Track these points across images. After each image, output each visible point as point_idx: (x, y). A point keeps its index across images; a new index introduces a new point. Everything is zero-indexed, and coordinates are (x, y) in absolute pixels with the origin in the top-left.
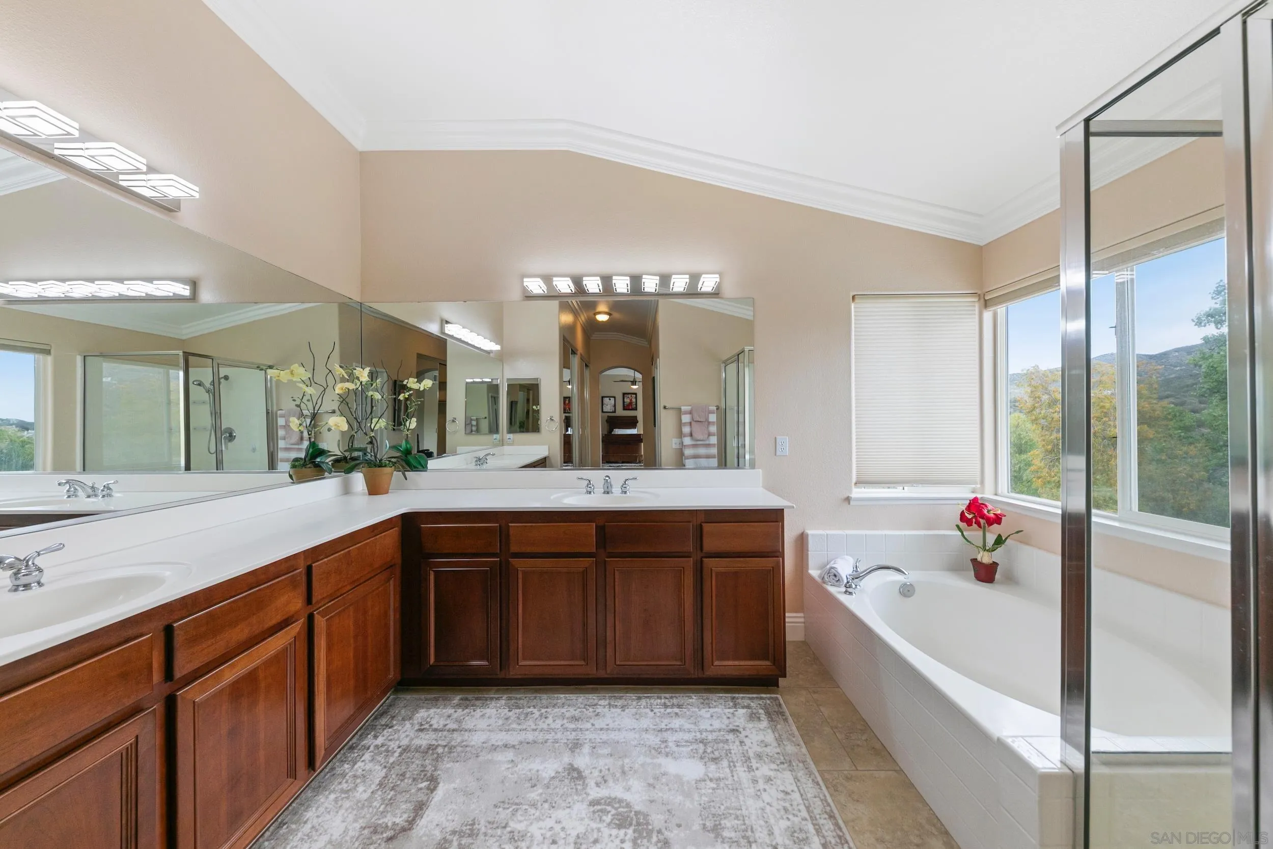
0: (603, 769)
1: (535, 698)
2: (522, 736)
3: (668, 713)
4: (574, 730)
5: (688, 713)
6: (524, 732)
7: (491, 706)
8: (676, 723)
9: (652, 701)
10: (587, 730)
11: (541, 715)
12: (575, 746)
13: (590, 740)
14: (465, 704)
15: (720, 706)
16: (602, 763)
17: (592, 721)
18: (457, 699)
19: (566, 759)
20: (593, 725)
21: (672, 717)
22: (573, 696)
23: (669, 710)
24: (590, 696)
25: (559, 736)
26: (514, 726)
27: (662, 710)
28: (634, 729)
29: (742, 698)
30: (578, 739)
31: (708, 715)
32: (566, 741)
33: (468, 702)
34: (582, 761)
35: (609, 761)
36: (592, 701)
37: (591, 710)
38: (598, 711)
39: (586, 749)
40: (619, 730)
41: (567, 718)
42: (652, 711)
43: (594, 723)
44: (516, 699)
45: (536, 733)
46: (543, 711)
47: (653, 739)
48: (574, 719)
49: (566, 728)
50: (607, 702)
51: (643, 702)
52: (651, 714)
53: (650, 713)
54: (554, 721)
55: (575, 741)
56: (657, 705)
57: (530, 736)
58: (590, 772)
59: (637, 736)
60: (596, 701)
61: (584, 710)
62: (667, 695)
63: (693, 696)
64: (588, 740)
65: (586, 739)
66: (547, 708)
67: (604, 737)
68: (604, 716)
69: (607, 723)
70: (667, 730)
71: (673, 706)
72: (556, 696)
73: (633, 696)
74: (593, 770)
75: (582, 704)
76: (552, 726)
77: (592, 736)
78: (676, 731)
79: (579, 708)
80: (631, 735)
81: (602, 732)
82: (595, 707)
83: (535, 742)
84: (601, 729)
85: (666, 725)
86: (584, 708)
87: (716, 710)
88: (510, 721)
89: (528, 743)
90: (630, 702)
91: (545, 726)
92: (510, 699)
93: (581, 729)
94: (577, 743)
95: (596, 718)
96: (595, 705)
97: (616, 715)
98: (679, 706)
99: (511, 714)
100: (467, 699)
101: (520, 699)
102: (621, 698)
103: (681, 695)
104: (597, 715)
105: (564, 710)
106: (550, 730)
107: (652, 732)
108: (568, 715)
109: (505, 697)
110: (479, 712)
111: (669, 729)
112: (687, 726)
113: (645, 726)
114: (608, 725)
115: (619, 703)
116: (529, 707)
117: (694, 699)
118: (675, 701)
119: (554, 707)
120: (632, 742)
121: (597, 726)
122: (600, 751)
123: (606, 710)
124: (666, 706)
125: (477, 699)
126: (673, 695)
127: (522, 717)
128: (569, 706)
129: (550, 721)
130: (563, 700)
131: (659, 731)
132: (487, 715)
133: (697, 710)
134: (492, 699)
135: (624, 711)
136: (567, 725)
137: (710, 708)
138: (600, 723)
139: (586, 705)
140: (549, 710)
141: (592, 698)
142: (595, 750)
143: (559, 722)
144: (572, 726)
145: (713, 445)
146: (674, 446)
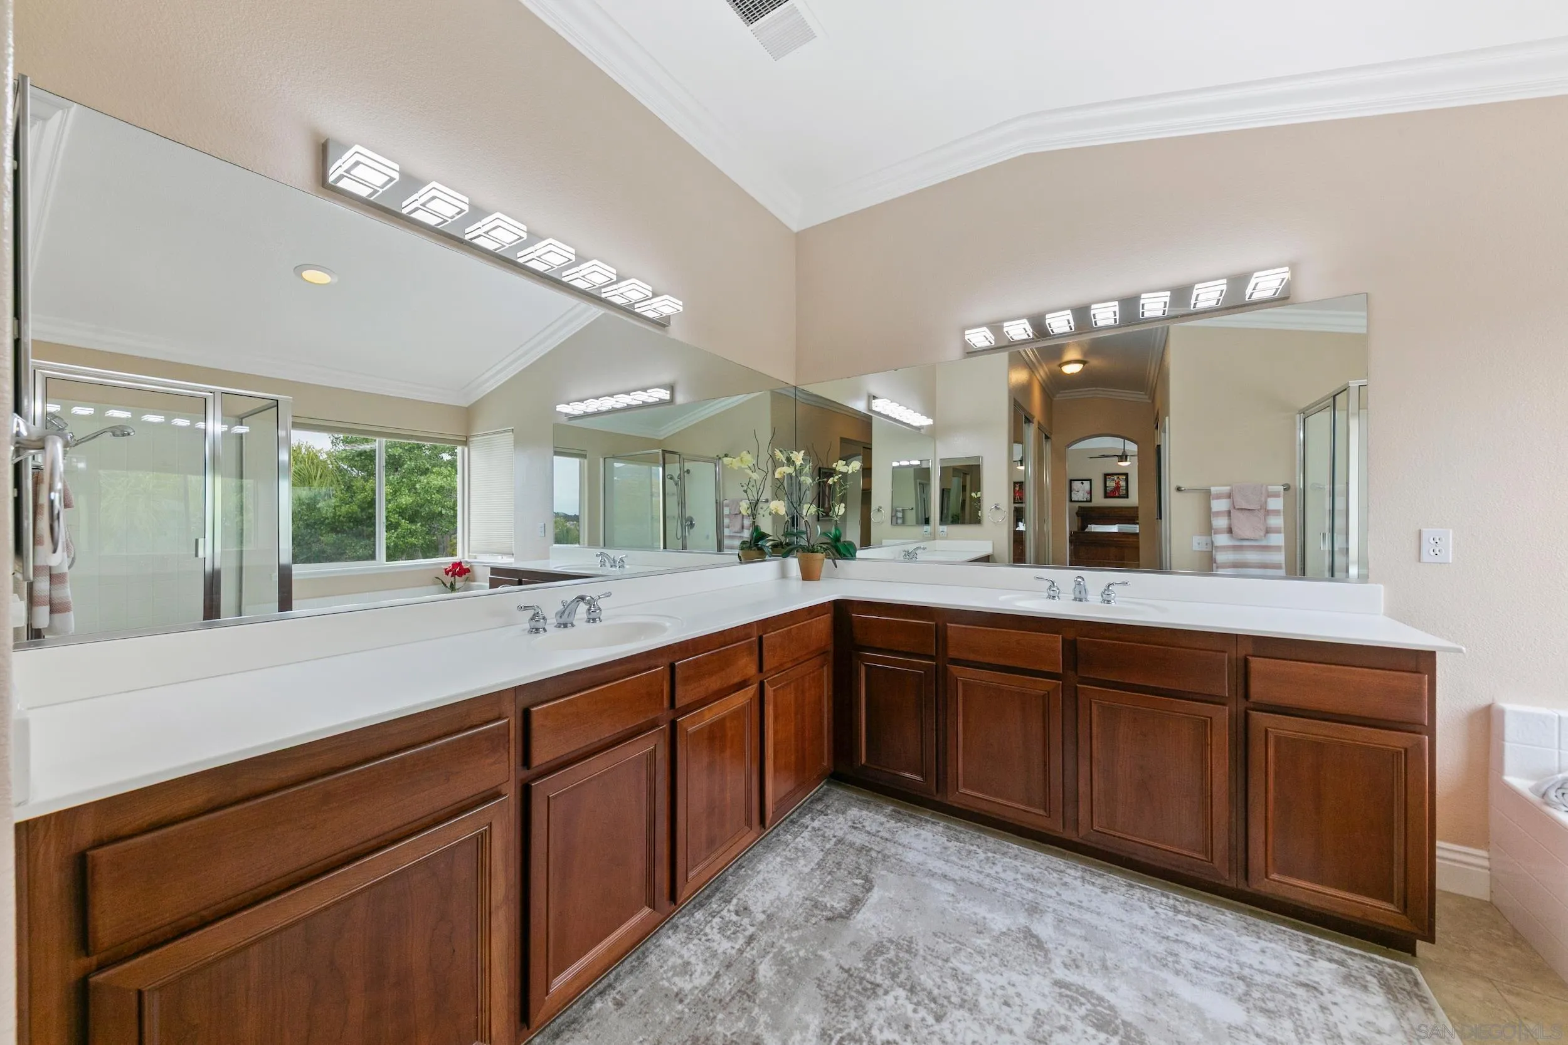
0: (1073, 950)
1: (979, 837)
2: (965, 873)
3: (1181, 921)
4: (1031, 890)
5: (1216, 932)
6: (967, 870)
7: (926, 828)
8: (1195, 938)
9: (1153, 896)
10: (1051, 897)
11: (987, 859)
12: (1034, 910)
13: (1054, 910)
14: (896, 816)
15: (1280, 943)
16: (1072, 943)
17: (1057, 889)
18: (889, 809)
19: (1022, 919)
20: (1058, 894)
21: (1187, 927)
22: (1031, 853)
23: (1180, 917)
24: (1055, 859)
25: (1011, 889)
26: (954, 858)
27: (1171, 914)
28: (1122, 921)
29: (1329, 946)
30: (1037, 903)
31: (1257, 947)
32: (1020, 899)
33: (901, 816)
34: (1044, 929)
35: (1084, 947)
36: (1057, 865)
37: (1055, 875)
38: (1065, 880)
39: (1049, 918)
40: (1098, 914)
41: (1022, 874)
42: (1152, 908)
43: (1060, 892)
44: (956, 830)
45: (981, 877)
46: (990, 854)
47: (1160, 948)
48: (1029, 877)
49: (1021, 885)
50: (1079, 874)
51: (1138, 893)
52: (1152, 913)
53: (1148, 909)
54: (1004, 871)
55: (1034, 905)
56: (1161, 904)
57: (975, 878)
58: (1054, 946)
59: (1127, 931)
60: (1062, 867)
61: (1046, 872)
62: (1179, 897)
63: (1227, 912)
64: (1051, 910)
65: (1049, 907)
66: (995, 853)
67: (1076, 914)
68: (1074, 889)
69: (1080, 899)
70: (1176, 941)
71: (1189, 913)
72: (1006, 843)
73: (1122, 881)
74: (1060, 947)
75: (1042, 864)
76: (1002, 875)
77: (1055, 906)
78: (1194, 948)
79: (1038, 867)
80: (1117, 927)
81: (1072, 907)
82: (1061, 874)
83: (980, 885)
84: (1071, 904)
85: (1177, 935)
86: (1046, 870)
87: (1273, 945)
88: (949, 853)
89: (971, 883)
90: (1115, 885)
91: (992, 872)
92: (948, 828)
93: (1041, 893)
94: (1036, 908)
95: (1063, 887)
96: (1061, 872)
97: (1093, 894)
98: (1200, 918)
99: (950, 844)
100: (899, 812)
101: (961, 832)
102: (1100, 876)
103: (1205, 905)
104: (1065, 884)
105: (1018, 863)
106: (998, 879)
107: (1152, 935)
108: (1022, 870)
109: (942, 824)
110: (913, 831)
111: (1181, 942)
112: (1213, 948)
113: (1140, 924)
114: (1081, 902)
115: (1099, 881)
116: (972, 845)
117: (1229, 917)
118: (1192, 908)
119: (1003, 854)
120: (1117, 935)
121: (1063, 897)
122: (1068, 928)
123: (1078, 883)
124: (1176, 911)
125: (911, 816)
126: (1190, 900)
127: (964, 853)
128: (1024, 860)
129: (999, 868)
130: (1017, 852)
131: (1163, 938)
132: (923, 837)
133: (1235, 934)
134: (927, 821)
135: (1106, 893)
136: (1022, 882)
137: (1259, 938)
138: (1067, 895)
139: (1048, 867)
140: (997, 856)
141: (1058, 863)
142: (1062, 925)
143: (1010, 876)
144: (1029, 885)
145: (1277, 548)
146: (1196, 548)
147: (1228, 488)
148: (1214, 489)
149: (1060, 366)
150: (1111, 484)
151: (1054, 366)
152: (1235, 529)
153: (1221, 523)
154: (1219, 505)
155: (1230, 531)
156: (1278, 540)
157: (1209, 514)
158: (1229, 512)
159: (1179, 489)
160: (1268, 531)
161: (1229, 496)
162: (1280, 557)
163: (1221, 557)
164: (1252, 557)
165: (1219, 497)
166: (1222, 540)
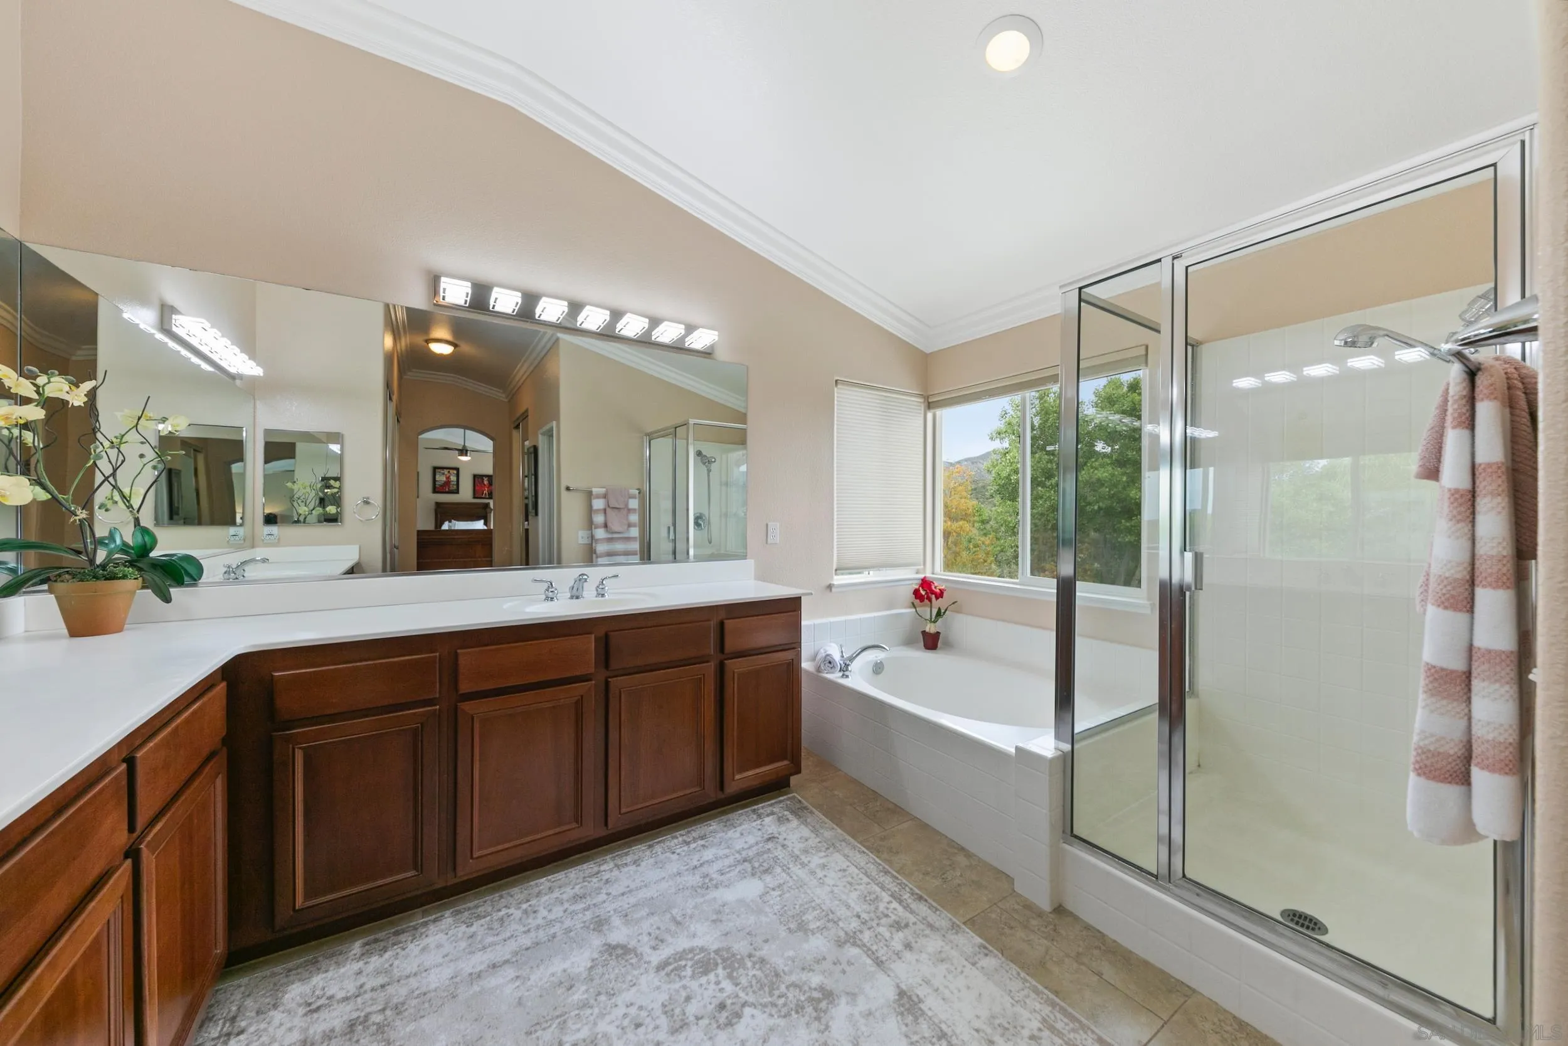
0: (650, 931)
1: (501, 897)
2: (512, 945)
3: (694, 849)
4: (586, 909)
5: (715, 840)
6: (513, 940)
7: (430, 932)
8: (708, 854)
9: (668, 843)
10: (604, 902)
11: (526, 912)
12: (599, 924)
13: (615, 910)
14: (374, 947)
15: (745, 822)
16: (646, 926)
17: (604, 891)
18: (357, 947)
19: (597, 941)
20: (608, 894)
21: (700, 851)
22: (561, 875)
23: (693, 846)
24: (585, 866)
25: (568, 923)
26: (490, 939)
27: (686, 848)
28: (664, 878)
29: (763, 808)
30: (598, 916)
31: (738, 835)
32: (582, 925)
33: (382, 944)
34: (619, 934)
35: (655, 919)
36: (590, 870)
37: (595, 880)
38: (605, 878)
39: (616, 921)
40: (646, 886)
41: (567, 901)
42: (674, 853)
43: (608, 891)
44: (469, 909)
45: (533, 934)
46: (524, 906)
47: (694, 879)
48: (577, 898)
49: (574, 911)
50: (611, 865)
51: (658, 849)
52: (675, 857)
53: (672, 856)
54: (550, 911)
55: (596, 919)
56: (676, 845)
57: (526, 941)
58: (636, 940)
59: (671, 883)
60: (596, 869)
61: (586, 884)
62: (682, 832)
63: (711, 822)
64: (612, 912)
65: (609, 912)
66: (528, 901)
67: (632, 900)
68: (616, 880)
69: (627, 885)
70: (701, 865)
71: (695, 840)
72: (532, 883)
73: (642, 847)
74: (640, 938)
75: (577, 878)
76: (551, 917)
77: (614, 906)
78: (713, 862)
79: (576, 884)
80: (664, 885)
81: (625, 896)
82: (599, 875)
83: (537, 944)
84: (623, 894)
85: (699, 860)
86: (584, 881)
87: (743, 827)
88: (479, 938)
89: (527, 949)
90: (641, 854)
91: (540, 921)
92: (459, 912)
93: (594, 905)
94: (600, 921)
95: (608, 886)
96: (598, 873)
97: (632, 872)
98: (702, 838)
99: (473, 929)
100: (376, 941)
101: (477, 907)
102: (627, 854)
103: (699, 826)
104: (607, 881)
105: (556, 894)
106: (550, 923)
107: (687, 872)
108: (565, 897)
109: (447, 913)
110: (413, 948)
111: (704, 863)
112: (721, 853)
113: (675, 870)
114: (628, 887)
115: (629, 859)
116: (500, 910)
117: (714, 825)
118: (694, 834)
119: (537, 896)
120: (669, 892)
121: (614, 893)
122: (635, 916)
123: (616, 872)
124: (688, 843)
125: (397, 933)
126: (690, 829)
127: (496, 925)
128: (560, 887)
129: (543, 912)
130: (549, 884)
131: (693, 869)
132: (432, 946)
133: (724, 834)
134: (425, 924)
135: (639, 865)
136: (572, 908)
137: (735, 827)
138: (615, 889)
139: (584, 878)
140: (533, 902)
141: (589, 868)
142: (629, 918)
143: (558, 911)
144: (580, 906)
145: (634, 539)
146: (581, 541)
147: (604, 489)
148: (595, 490)
149: (428, 341)
150: (441, 478)
151: (419, 340)
152: (609, 524)
153: (599, 519)
154: (598, 504)
155: (606, 526)
156: (635, 532)
157: (590, 510)
158: (605, 510)
159: (568, 489)
160: (630, 525)
161: (605, 496)
162: (636, 546)
163: (601, 548)
164: (619, 546)
165: (598, 497)
166: (600, 533)
